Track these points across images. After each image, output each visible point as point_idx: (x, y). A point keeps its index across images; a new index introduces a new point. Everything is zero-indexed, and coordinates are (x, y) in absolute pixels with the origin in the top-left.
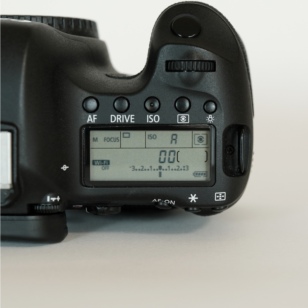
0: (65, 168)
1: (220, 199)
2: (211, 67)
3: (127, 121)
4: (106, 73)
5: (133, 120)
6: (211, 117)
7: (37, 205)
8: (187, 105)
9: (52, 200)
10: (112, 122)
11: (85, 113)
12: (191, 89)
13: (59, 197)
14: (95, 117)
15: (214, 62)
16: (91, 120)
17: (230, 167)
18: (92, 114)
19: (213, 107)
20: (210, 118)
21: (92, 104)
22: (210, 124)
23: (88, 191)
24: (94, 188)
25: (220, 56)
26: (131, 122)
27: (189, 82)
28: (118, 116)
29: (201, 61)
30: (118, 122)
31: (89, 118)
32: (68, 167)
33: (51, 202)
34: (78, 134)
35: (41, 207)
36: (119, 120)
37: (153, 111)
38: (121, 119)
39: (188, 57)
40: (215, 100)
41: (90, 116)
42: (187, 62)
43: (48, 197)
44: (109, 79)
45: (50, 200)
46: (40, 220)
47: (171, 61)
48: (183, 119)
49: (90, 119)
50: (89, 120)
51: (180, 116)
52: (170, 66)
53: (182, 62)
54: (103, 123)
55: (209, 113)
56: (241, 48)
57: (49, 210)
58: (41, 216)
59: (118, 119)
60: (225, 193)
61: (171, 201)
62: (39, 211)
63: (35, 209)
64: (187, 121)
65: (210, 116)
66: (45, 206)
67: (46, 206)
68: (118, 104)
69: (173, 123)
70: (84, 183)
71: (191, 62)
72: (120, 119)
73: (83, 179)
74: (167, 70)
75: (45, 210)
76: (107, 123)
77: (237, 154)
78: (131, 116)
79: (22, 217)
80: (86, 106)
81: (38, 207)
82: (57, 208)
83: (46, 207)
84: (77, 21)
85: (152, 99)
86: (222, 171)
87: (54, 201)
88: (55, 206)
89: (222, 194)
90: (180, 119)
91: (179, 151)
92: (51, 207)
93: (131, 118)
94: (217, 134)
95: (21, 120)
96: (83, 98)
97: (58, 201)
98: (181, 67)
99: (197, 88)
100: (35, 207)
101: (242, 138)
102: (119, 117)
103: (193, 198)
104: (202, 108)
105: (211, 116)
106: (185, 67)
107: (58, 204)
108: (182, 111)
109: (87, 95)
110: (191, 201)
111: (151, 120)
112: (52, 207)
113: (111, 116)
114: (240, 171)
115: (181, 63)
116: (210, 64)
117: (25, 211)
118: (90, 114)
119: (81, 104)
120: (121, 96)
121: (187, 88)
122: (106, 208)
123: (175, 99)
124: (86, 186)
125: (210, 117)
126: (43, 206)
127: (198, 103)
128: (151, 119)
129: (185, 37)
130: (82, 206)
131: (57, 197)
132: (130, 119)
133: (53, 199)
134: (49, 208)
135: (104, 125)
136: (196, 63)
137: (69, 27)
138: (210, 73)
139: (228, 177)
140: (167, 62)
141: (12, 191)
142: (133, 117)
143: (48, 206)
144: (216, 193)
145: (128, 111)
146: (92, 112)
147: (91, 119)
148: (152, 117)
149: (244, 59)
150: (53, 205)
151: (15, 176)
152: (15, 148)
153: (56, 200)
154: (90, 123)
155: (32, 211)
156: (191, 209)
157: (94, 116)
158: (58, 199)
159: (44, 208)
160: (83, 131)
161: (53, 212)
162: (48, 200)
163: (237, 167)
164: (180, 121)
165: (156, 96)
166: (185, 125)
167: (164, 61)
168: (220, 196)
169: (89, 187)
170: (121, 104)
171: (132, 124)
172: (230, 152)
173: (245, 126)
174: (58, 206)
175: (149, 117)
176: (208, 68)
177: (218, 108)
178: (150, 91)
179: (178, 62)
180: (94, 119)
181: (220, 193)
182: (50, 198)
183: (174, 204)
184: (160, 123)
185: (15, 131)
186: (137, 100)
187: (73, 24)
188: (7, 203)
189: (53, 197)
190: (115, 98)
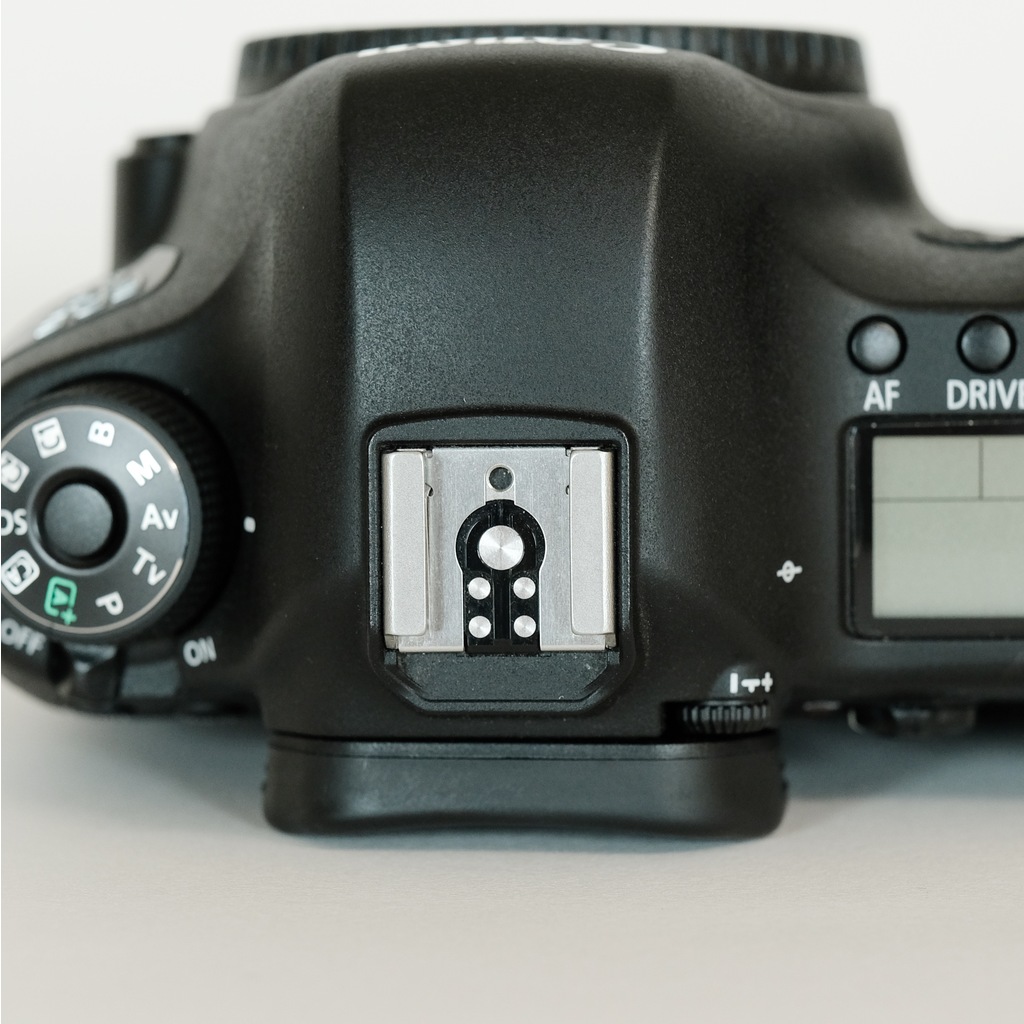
0: (789, 571)
3: (1007, 404)
7: (691, 705)
9: (747, 688)
10: (951, 405)
11: (857, 376)
13: (771, 676)
14: (894, 389)
16: (879, 400)
18: (882, 377)
21: (880, 344)
23: (871, 655)
24: (886, 643)
28: (974, 383)
30: (973, 406)
31: (870, 394)
32: (799, 570)
33: (741, 695)
34: (833, 451)
35: (705, 714)
36: (978, 401)
38: (987, 396)
41: (874, 386)
43: (734, 678)
45: (740, 685)
46: (703, 758)
49: (874, 396)
50: (869, 400)
54: (922, 411)
57: (735, 724)
58: (706, 746)
59: (974, 394)
62: (698, 728)
63: (685, 718)
66: (720, 709)
67: (726, 708)
68: (973, 341)
70: (853, 623)
72: (981, 395)
73: (848, 613)
75: (723, 723)
76: (933, 410)
79: (642, 750)
80: (859, 346)
81: (694, 713)
82: (764, 715)
83: (727, 712)
87: (752, 690)
88: (756, 710)
92: (742, 713)
96: (849, 323)
97: (767, 689)
100: (685, 711)
102: (978, 388)
107: (765, 702)
109: (862, 309)
112: (747, 713)
113: (951, 384)
117: (654, 728)
118: (873, 377)
119: (843, 344)
120: (985, 313)
122: (926, 713)
124: (860, 637)
126: (714, 708)
130: (835, 705)
131: (762, 677)
132: (1018, 394)
133: (751, 684)
134: (735, 715)
135: (925, 417)
141: (614, 658)
143: (733, 709)
145: (1011, 368)
146: (882, 371)
147: (881, 396)
150: (750, 706)
151: (626, 605)
153: (760, 689)
154: (875, 412)
155: (675, 727)
157: (889, 384)
158: (767, 682)
159: (717, 716)
160: (851, 442)
161: (747, 730)
162: (734, 689)
169: (870, 638)
170: (980, 344)
174: (764, 709)
180: (890, 395)
182: (740, 680)
185: (624, 445)
188: (594, 698)
189: (751, 676)
190: (962, 320)
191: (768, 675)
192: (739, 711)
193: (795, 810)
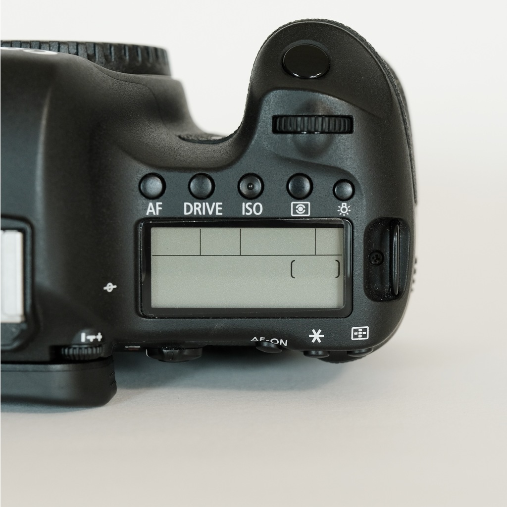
0: (110, 287)
1: (360, 338)
2: (345, 125)
3: (210, 213)
4: (179, 133)
5: (220, 211)
6: (345, 207)
7: (65, 347)
8: (307, 186)
9: (89, 340)
10: (186, 213)
11: (143, 200)
12: (313, 161)
13: (101, 334)
14: (160, 206)
15: (350, 118)
16: (153, 211)
17: (377, 286)
18: (154, 201)
19: (349, 189)
20: (344, 209)
21: (155, 185)
22: (343, 218)
23: (148, 325)
24: (157, 320)
25: (361, 109)
26: (217, 213)
27: (310, 151)
28: (195, 204)
29: (330, 116)
30: (195, 213)
31: (149, 208)
32: (115, 287)
33: (87, 342)
34: (131, 234)
35: (71, 351)
36: (197, 211)
37: (252, 197)
38: (201, 209)
39: (309, 110)
40: (351, 180)
41: (151, 204)
42: (306, 119)
43: (83, 335)
44: (184, 143)
45: (86, 339)
46: (70, 371)
47: (281, 117)
48: (301, 209)
49: (151, 209)
50: (149, 211)
51: (295, 205)
52: (280, 125)
53: (299, 119)
54: (173, 216)
55: (342, 199)
56: (394, 95)
57: (84, 356)
58: (71, 365)
59: (196, 209)
60: (368, 327)
61: (281, 340)
62: (68, 357)
63: (63, 353)
64: (306, 213)
65: (344, 205)
66: (77, 349)
67: (80, 348)
68: (195, 185)
69: (284, 216)
70: (142, 311)
71: (313, 119)
72: (198, 209)
73: (139, 306)
74: (275, 131)
75: (79, 355)
76: (179, 216)
77: (388, 264)
78: (218, 204)
79: (41, 367)
80: (145, 188)
81: (66, 350)
82: (98, 352)
83: (80, 350)
84: (134, 48)
85: (250, 177)
86: (363, 293)
87: (92, 340)
88: (94, 350)
89: (363, 329)
90: (295, 209)
91: (294, 261)
92: (88, 351)
93: (218, 209)
94: (355, 234)
95: (39, 212)
96: (140, 176)
97: (99, 340)
98: (297, 127)
99: (323, 160)
100: (62, 350)
101: (395, 239)
102: (197, 206)
103: (316, 336)
104: (331, 192)
105: (346, 204)
106: (304, 126)
107: (100, 346)
108: (298, 196)
109: (146, 170)
110: (313, 341)
111: (248, 211)
112: (90, 351)
113: (185, 204)
114: (393, 293)
115: (297, 120)
116: (345, 122)
117: (47, 357)
118: (151, 201)
119: (137, 186)
120: (202, 172)
121: (306, 160)
122: (177, 351)
123: (287, 178)
124: (145, 317)
125: (343, 207)
126: (75, 348)
127: (324, 183)
128: (249, 209)
129: (304, 77)
130: (139, 347)
131: (96, 334)
132: (215, 209)
133: (91, 338)
134: (84, 352)
135: (174, 219)
136: (320, 119)
137: (120, 58)
138: (344, 136)
139: (373, 303)
140: (275, 118)
141: (24, 326)
142: (219, 206)
143: (83, 349)
144: (353, 328)
145: (212, 197)
146: (155, 198)
147: (153, 209)
148: (251, 207)
149: (400, 112)
150: (91, 348)
151: (29, 302)
152: (29, 258)
153: (96, 340)
154: (151, 216)
155: (57, 356)
156: (313, 352)
157: (158, 204)
158: (99, 337)
159: (76, 352)
160: (140, 229)
161: (90, 359)
162: (83, 340)
163: (388, 286)
164: (295, 213)
165: (257, 173)
166: (304, 219)
167: (270, 116)
168: (360, 333)
169: (149, 318)
170: (201, 186)
171: (219, 218)
172: (378, 261)
173: (401, 220)
174: (98, 349)
175: (246, 205)
176: (340, 128)
177: (356, 192)
178: (247, 164)
179: (293, 119)
180: (158, 208)
181: (360, 328)
182: (86, 336)
183: (286, 345)
184: (264, 216)
185: (29, 230)
186: (227, 179)
187: (127, 54)
188: (16, 344)
189: (91, 334)
190: (191, 176)
191: (99, 334)
192: (86, 350)
193: (120, 392)
